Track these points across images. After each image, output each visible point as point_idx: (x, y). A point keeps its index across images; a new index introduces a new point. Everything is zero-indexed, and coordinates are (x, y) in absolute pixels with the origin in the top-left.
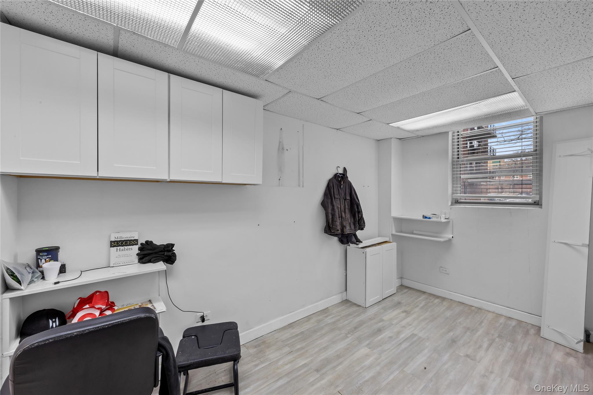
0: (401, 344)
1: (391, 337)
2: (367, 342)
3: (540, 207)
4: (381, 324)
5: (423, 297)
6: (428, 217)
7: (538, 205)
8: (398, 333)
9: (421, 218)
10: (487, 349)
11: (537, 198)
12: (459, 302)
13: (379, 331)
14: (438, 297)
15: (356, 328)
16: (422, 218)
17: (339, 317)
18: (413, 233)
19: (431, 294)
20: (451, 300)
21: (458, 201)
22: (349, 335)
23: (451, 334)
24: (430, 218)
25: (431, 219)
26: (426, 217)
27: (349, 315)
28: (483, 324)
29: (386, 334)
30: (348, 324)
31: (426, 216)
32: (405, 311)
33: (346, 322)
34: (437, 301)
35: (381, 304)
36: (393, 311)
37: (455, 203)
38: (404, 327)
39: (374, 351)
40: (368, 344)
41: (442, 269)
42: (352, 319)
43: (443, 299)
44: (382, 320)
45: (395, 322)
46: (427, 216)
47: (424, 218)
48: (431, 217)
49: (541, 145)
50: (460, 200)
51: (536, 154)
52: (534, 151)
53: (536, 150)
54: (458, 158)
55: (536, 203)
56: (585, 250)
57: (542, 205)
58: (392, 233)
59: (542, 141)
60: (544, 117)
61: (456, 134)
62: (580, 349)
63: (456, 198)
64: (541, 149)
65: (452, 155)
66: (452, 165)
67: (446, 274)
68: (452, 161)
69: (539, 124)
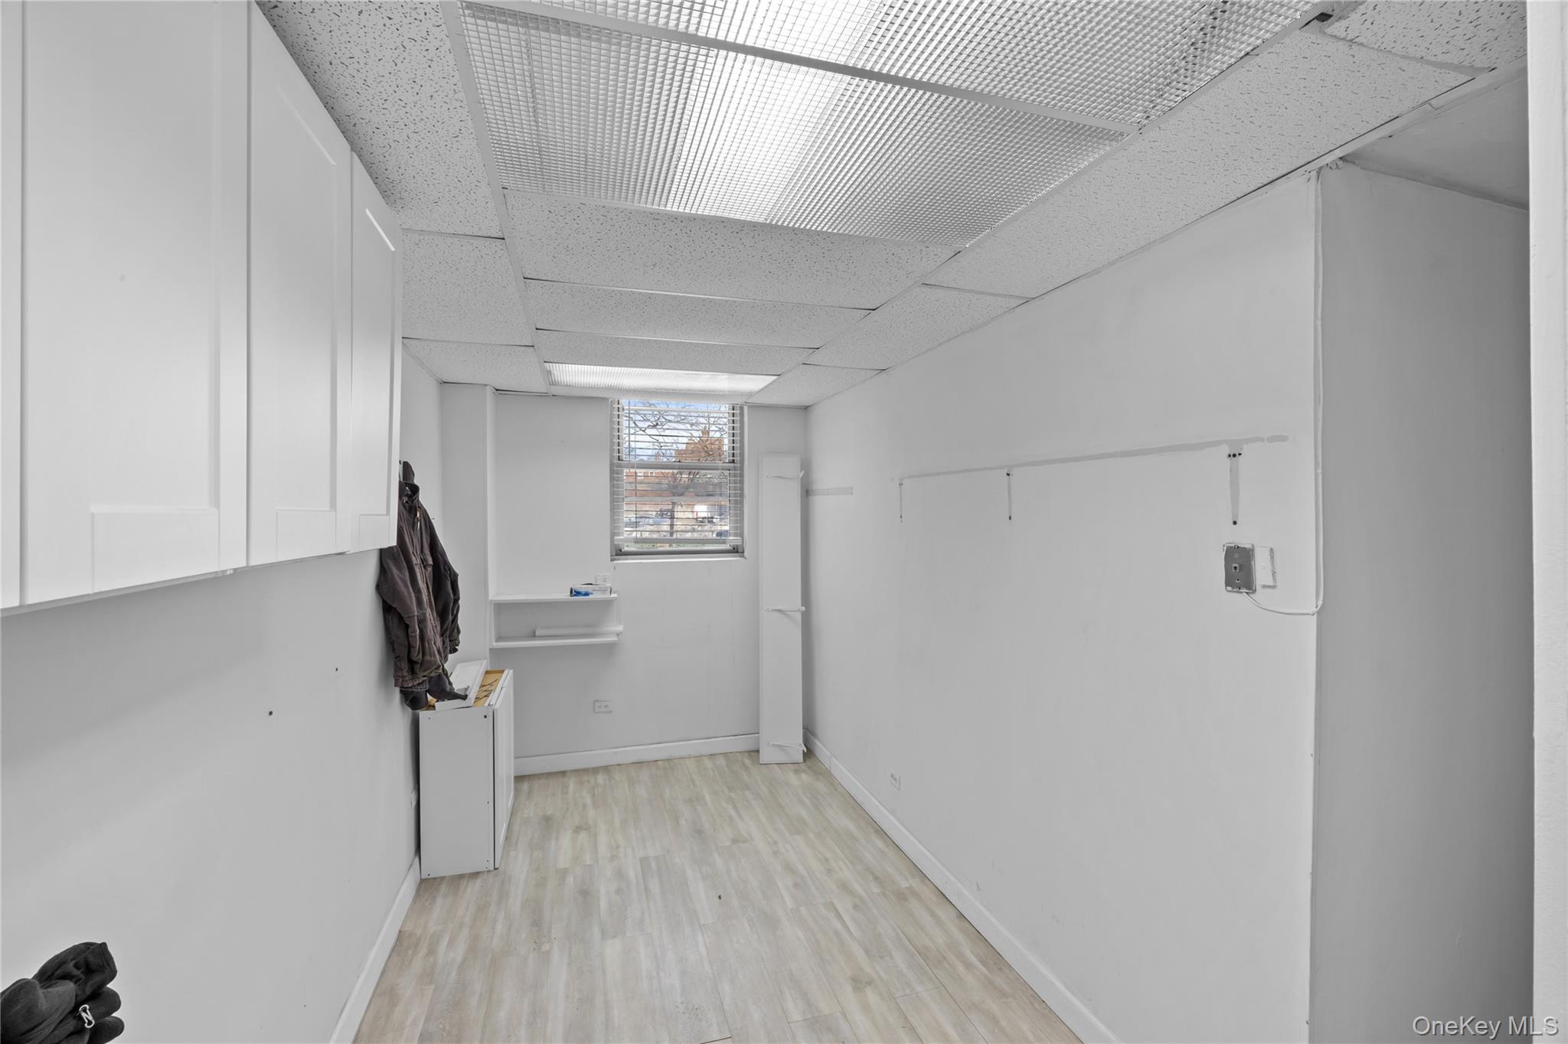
0: (647, 889)
1: (618, 891)
2: (596, 930)
3: (741, 557)
4: (570, 880)
5: (572, 783)
6: (583, 590)
7: (737, 552)
8: (620, 874)
9: (565, 595)
10: (740, 817)
11: (736, 540)
12: (633, 763)
13: (586, 894)
14: (595, 771)
15: (537, 923)
16: (569, 594)
17: (466, 931)
18: (533, 636)
19: (578, 772)
20: (619, 765)
21: (621, 550)
22: (546, 947)
23: (683, 822)
24: (587, 594)
25: (590, 596)
26: (578, 593)
27: (482, 909)
28: (697, 782)
29: (605, 889)
30: (510, 929)
31: (577, 590)
32: (578, 829)
33: (499, 927)
34: (601, 778)
35: (517, 842)
36: (557, 839)
37: (616, 555)
38: (613, 858)
39: (628, 935)
40: (603, 933)
41: (597, 704)
42: (502, 915)
43: (606, 769)
44: (564, 873)
45: (588, 859)
46: (580, 590)
47: (575, 595)
48: (590, 591)
49: (742, 455)
50: (626, 549)
51: (735, 469)
52: (729, 462)
53: (733, 461)
54: (619, 460)
55: (736, 550)
56: (799, 616)
57: (743, 552)
58: (491, 647)
59: (742, 448)
60: (746, 408)
61: (616, 406)
62: (800, 758)
63: (618, 545)
64: (742, 461)
65: (612, 450)
66: (612, 472)
67: (607, 712)
68: (612, 465)
69: (738, 418)
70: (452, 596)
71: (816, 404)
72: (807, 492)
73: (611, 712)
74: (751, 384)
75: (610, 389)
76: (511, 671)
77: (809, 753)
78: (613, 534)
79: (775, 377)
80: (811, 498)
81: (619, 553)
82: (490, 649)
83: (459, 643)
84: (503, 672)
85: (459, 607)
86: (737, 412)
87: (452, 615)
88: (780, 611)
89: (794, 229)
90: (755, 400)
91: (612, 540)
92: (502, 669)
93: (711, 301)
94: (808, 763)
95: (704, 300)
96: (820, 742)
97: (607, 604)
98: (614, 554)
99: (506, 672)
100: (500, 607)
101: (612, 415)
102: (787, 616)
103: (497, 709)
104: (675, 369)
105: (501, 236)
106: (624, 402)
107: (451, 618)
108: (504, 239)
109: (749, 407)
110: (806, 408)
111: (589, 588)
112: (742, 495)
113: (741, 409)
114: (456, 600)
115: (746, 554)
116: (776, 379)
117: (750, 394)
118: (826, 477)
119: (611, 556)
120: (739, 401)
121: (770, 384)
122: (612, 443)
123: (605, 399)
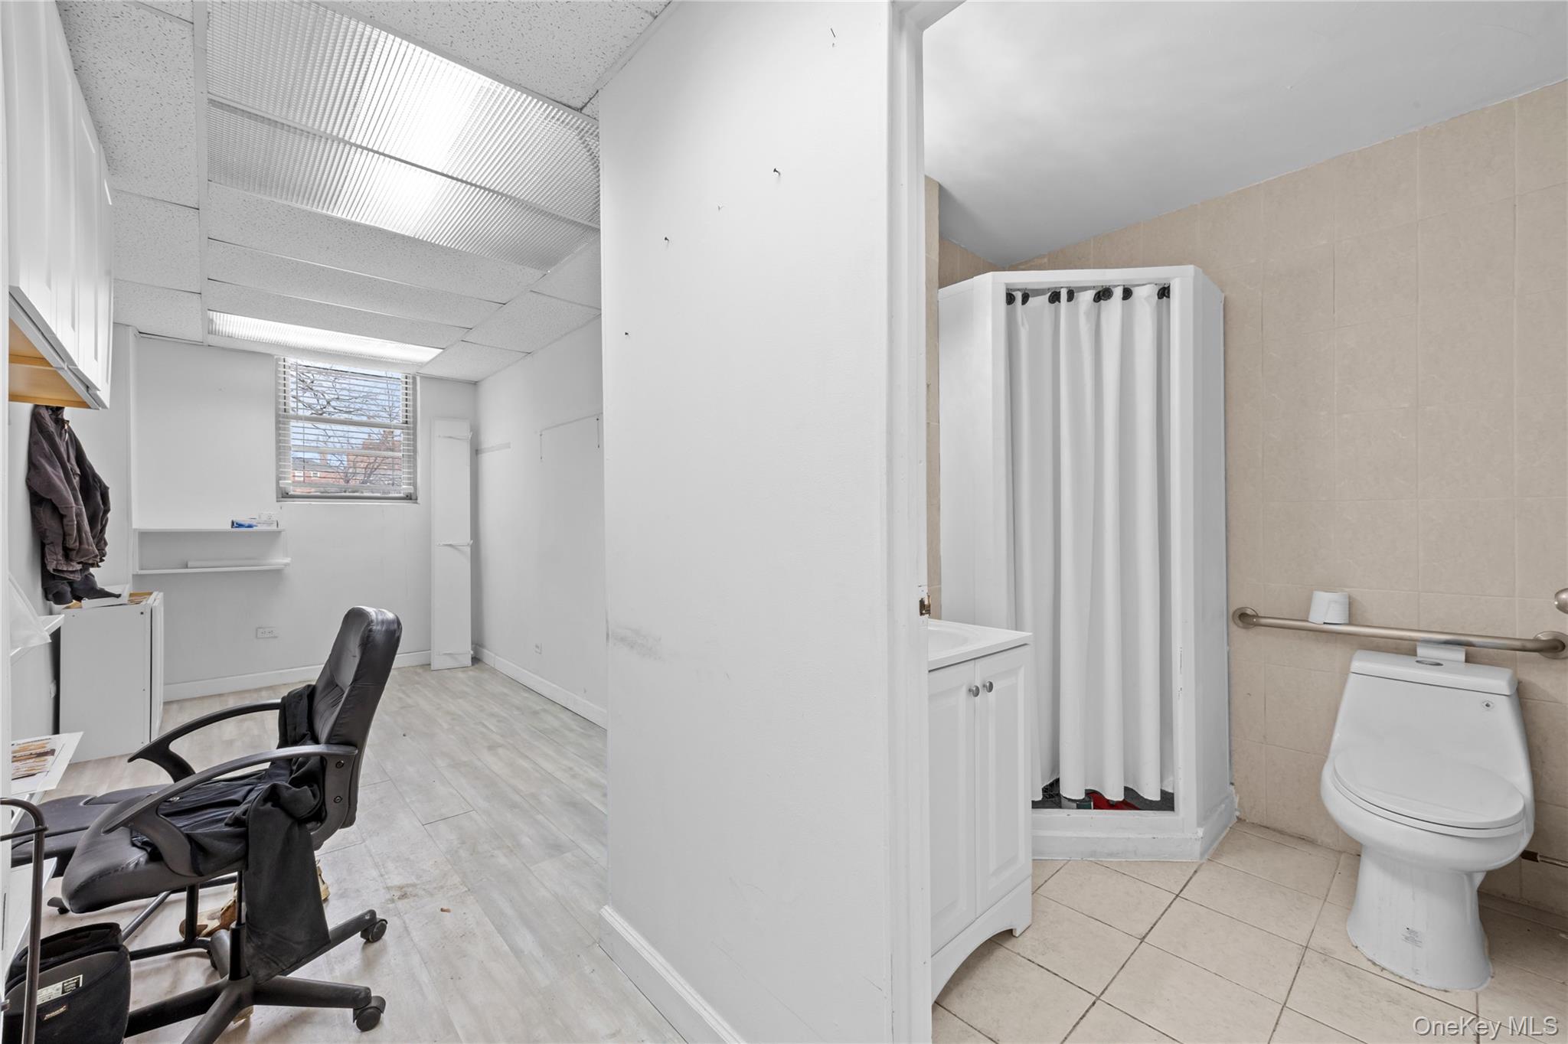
3: (414, 502)
6: (247, 523)
7: (411, 499)
9: (228, 527)
11: (410, 489)
16: (231, 526)
18: (184, 567)
21: (286, 493)
24: (250, 526)
25: (255, 528)
26: (240, 525)
31: (240, 522)
37: (282, 497)
41: (261, 630)
46: (243, 523)
47: (236, 527)
48: (254, 524)
49: (415, 417)
50: (291, 493)
51: (408, 428)
52: (403, 423)
53: (406, 422)
54: (285, 411)
55: (409, 498)
56: (468, 550)
57: (416, 499)
58: (135, 573)
59: (415, 411)
60: (418, 379)
61: (282, 363)
62: (469, 662)
63: (285, 488)
64: (415, 423)
65: (277, 403)
66: (278, 422)
67: (272, 637)
68: (278, 416)
69: (411, 386)
70: (102, 506)
71: (482, 380)
72: (476, 452)
73: (276, 637)
74: (422, 354)
75: (277, 345)
76: (161, 594)
77: (476, 660)
78: (278, 479)
79: (441, 350)
80: (480, 456)
81: (284, 495)
82: (133, 575)
83: (106, 553)
84: (151, 594)
85: (107, 519)
86: (410, 381)
87: (101, 524)
88: (450, 545)
89: (433, 245)
90: (425, 371)
91: (278, 483)
92: (150, 591)
93: (375, 280)
94: (476, 666)
95: (370, 278)
96: (488, 650)
97: (275, 535)
98: (280, 496)
99: (155, 594)
100: (145, 536)
101: (277, 372)
102: (456, 549)
103: (155, 607)
104: (346, 332)
105: (197, 207)
106: (291, 360)
107: (99, 527)
108: (198, 209)
109: (421, 377)
110: (475, 384)
111: (253, 522)
112: (415, 451)
113: (414, 379)
114: (107, 511)
115: (418, 501)
116: (441, 353)
117: (422, 365)
118: (491, 438)
119: (277, 498)
120: (412, 371)
121: (436, 357)
122: (277, 397)
123: (270, 356)
